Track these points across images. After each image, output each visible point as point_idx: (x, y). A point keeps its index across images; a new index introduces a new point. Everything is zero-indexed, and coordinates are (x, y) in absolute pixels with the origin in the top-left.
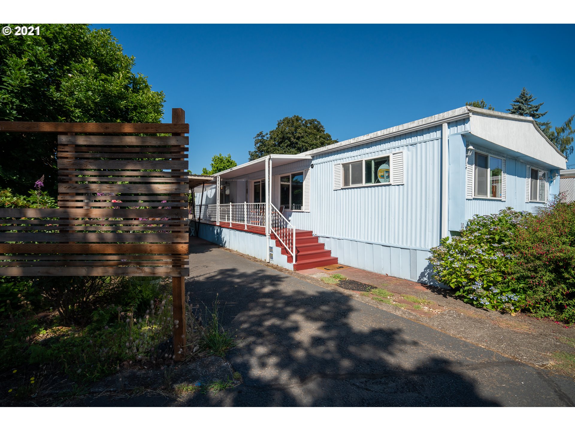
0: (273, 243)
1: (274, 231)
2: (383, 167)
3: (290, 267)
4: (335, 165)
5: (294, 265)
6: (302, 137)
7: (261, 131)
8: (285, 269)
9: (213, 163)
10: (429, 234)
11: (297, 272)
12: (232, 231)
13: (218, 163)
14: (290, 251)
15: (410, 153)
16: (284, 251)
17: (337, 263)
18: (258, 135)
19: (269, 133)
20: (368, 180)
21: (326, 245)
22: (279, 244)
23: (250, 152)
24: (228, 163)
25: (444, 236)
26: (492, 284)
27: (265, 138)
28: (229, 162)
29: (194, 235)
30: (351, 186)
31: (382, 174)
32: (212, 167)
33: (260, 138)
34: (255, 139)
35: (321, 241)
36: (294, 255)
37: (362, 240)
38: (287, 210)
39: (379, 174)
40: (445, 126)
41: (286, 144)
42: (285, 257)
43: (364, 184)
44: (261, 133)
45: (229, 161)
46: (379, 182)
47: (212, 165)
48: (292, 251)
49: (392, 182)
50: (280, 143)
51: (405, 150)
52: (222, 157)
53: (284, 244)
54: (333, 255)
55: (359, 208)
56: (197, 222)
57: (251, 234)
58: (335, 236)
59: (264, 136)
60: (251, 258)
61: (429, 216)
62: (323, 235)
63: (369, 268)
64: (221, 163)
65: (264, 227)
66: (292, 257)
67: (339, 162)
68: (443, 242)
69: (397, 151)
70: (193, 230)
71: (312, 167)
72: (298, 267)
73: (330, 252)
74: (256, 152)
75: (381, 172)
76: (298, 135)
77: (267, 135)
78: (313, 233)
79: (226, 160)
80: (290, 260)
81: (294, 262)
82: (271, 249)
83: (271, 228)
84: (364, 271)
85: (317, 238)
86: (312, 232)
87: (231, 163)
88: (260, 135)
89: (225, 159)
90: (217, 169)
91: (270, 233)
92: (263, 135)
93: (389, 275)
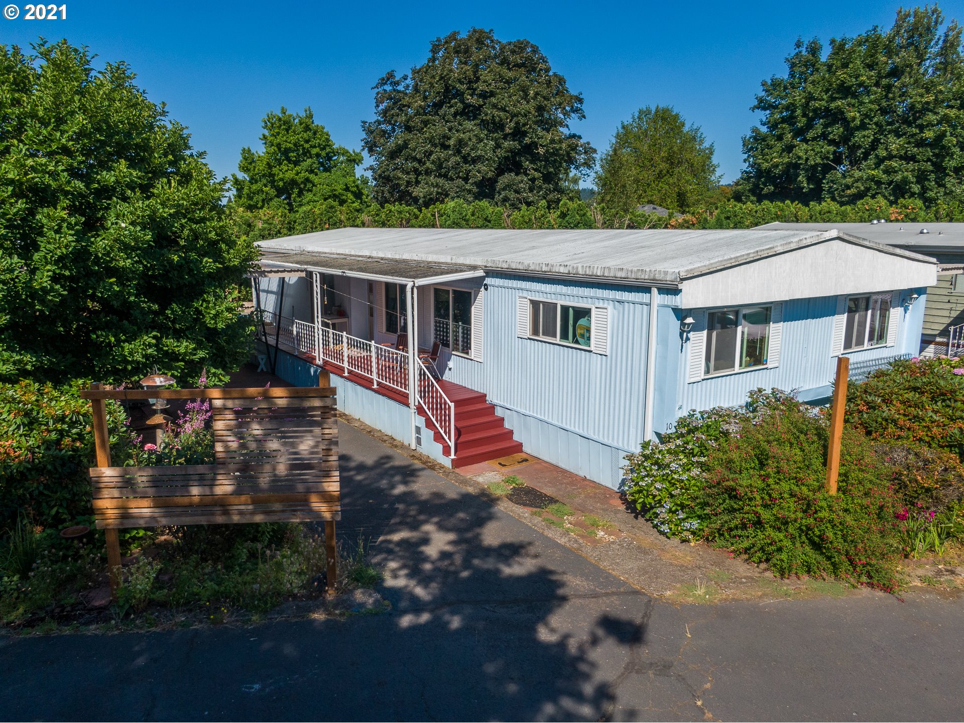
0: (420, 421)
1: (422, 402)
2: (582, 322)
3: (447, 462)
4: (520, 297)
5: (453, 460)
6: (492, 94)
7: (389, 70)
8: (439, 464)
9: (266, 133)
10: (633, 431)
11: (457, 470)
12: (349, 384)
13: (278, 134)
14: (446, 438)
15: (616, 312)
16: (438, 438)
17: (521, 451)
18: (383, 79)
19: (410, 76)
20: (564, 336)
21: (506, 419)
22: (429, 424)
23: (365, 122)
24: (305, 132)
25: (647, 440)
26: (679, 508)
27: (401, 88)
28: (310, 130)
29: (265, 370)
30: (542, 338)
31: (582, 332)
32: (265, 143)
33: (388, 88)
34: (376, 90)
35: (499, 412)
36: (452, 444)
37: (555, 422)
38: (446, 350)
39: (579, 331)
40: (655, 291)
41: (452, 110)
42: (440, 447)
43: (558, 340)
44: (391, 75)
45: (307, 128)
46: (577, 342)
47: (265, 137)
48: (450, 438)
49: (592, 348)
50: (438, 106)
51: (610, 307)
52: (290, 116)
53: (438, 426)
54: (516, 437)
55: (551, 374)
56: (271, 346)
57: (384, 398)
58: (519, 409)
59: (397, 83)
60: (385, 438)
61: (634, 405)
62: (502, 403)
63: (563, 465)
64: (288, 133)
65: (407, 391)
66: (449, 447)
67: (525, 294)
68: (645, 445)
69: (601, 305)
70: (262, 359)
71: (486, 289)
72: (457, 464)
73: (511, 432)
74: (379, 123)
75: (581, 329)
76: (481, 87)
77: (406, 79)
78: (487, 398)
79: (301, 124)
80: (446, 451)
81: (453, 456)
82: (418, 430)
83: (418, 396)
84: (557, 467)
85: (493, 407)
86: (485, 395)
87: (315, 133)
88: (388, 79)
89: (297, 121)
90: (279, 149)
91: (417, 404)
92: (397, 79)
93: (588, 477)
